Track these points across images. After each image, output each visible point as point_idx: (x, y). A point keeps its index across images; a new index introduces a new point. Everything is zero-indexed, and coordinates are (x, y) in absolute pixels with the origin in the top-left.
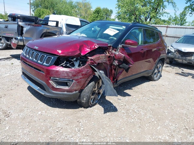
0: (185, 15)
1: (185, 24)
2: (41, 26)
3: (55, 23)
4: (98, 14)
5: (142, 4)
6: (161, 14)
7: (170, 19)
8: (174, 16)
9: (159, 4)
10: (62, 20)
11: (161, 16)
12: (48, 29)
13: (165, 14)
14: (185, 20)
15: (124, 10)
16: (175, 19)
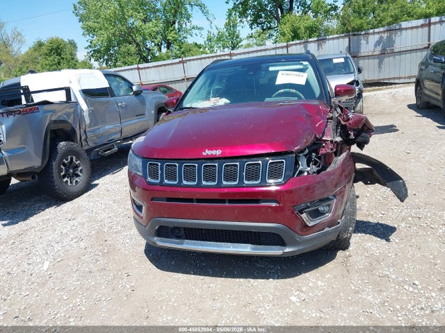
0: (235, 26)
1: (240, 44)
2: (38, 109)
3: (64, 92)
4: (59, 54)
5: (141, 15)
6: (186, 31)
7: (210, 40)
8: (216, 32)
9: (176, 11)
10: (71, 82)
11: (189, 36)
12: (53, 112)
13: (194, 31)
14: (237, 37)
15: (105, 35)
16: (220, 38)
